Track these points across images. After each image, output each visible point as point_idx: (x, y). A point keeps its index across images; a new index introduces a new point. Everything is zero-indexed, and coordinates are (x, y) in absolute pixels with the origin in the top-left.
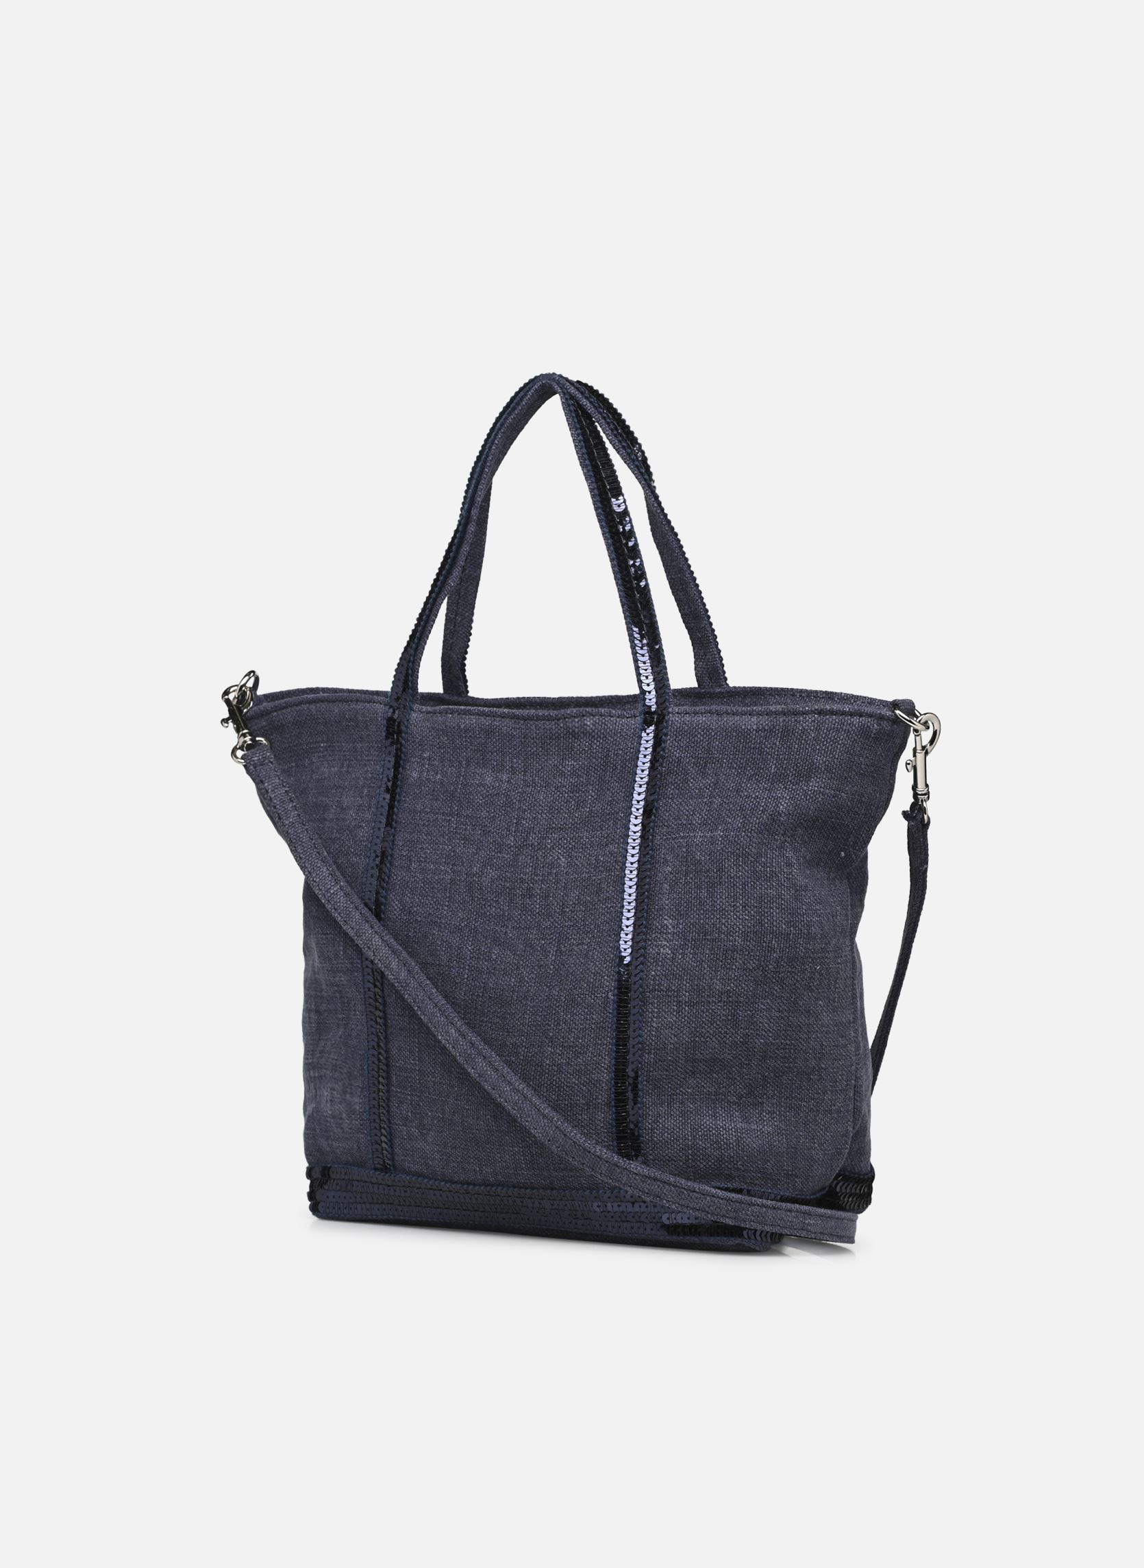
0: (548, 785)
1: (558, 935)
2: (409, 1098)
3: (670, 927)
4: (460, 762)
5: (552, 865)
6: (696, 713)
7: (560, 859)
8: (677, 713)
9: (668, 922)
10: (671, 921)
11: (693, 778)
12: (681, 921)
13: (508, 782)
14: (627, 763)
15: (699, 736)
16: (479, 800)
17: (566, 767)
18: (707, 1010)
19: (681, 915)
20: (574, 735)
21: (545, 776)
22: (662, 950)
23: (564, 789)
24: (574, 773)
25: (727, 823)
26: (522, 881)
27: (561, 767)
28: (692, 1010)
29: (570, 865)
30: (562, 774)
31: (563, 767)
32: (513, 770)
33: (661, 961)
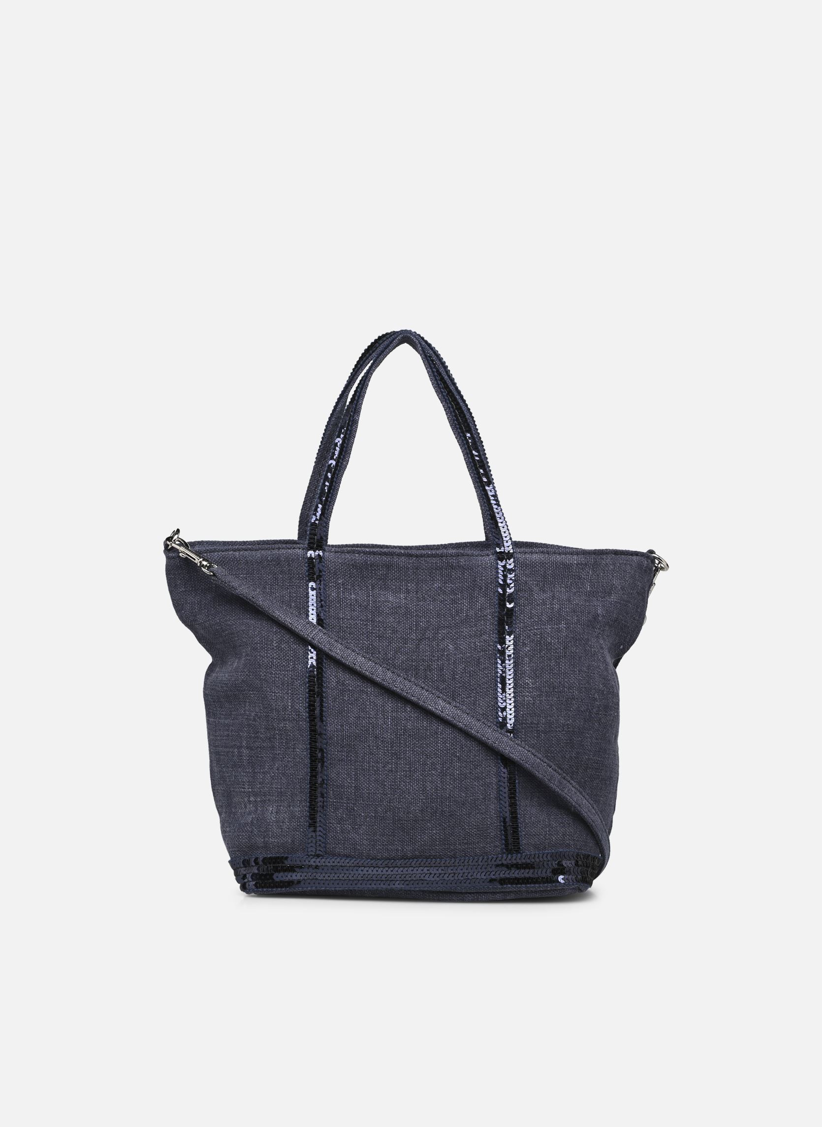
0: (434, 600)
1: (452, 693)
2: (345, 805)
3: (530, 684)
4: (367, 587)
5: (443, 650)
6: (532, 553)
7: (449, 646)
8: (519, 553)
9: (529, 681)
10: (530, 680)
11: (537, 593)
12: (537, 680)
13: (404, 599)
14: (489, 585)
15: (537, 567)
16: (387, 611)
17: (447, 588)
18: (555, 736)
19: (537, 676)
20: (452, 567)
21: (432, 594)
22: (526, 698)
23: (446, 602)
24: (453, 592)
25: (567, 620)
26: (423, 660)
27: (443, 588)
28: (546, 736)
29: (456, 649)
30: (444, 593)
31: (444, 588)
32: (408, 591)
33: (526, 705)
